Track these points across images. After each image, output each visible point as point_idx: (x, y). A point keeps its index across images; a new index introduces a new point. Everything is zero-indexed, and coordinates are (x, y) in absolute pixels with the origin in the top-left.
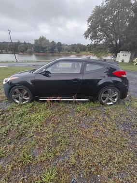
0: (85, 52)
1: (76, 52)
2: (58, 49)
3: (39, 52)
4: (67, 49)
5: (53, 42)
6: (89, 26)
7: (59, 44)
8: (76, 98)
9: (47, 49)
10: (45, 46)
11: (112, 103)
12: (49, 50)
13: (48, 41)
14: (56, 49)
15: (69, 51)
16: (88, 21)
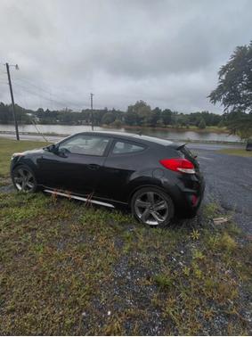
0: (216, 128)
1: (197, 125)
2: (164, 120)
3: (131, 125)
4: (180, 121)
5: (157, 109)
6: (223, 81)
7: (168, 112)
8: (93, 199)
9: (145, 120)
10: (142, 116)
11: (156, 223)
12: (148, 122)
13: (149, 107)
14: (161, 121)
15: (184, 124)
16: (221, 73)
